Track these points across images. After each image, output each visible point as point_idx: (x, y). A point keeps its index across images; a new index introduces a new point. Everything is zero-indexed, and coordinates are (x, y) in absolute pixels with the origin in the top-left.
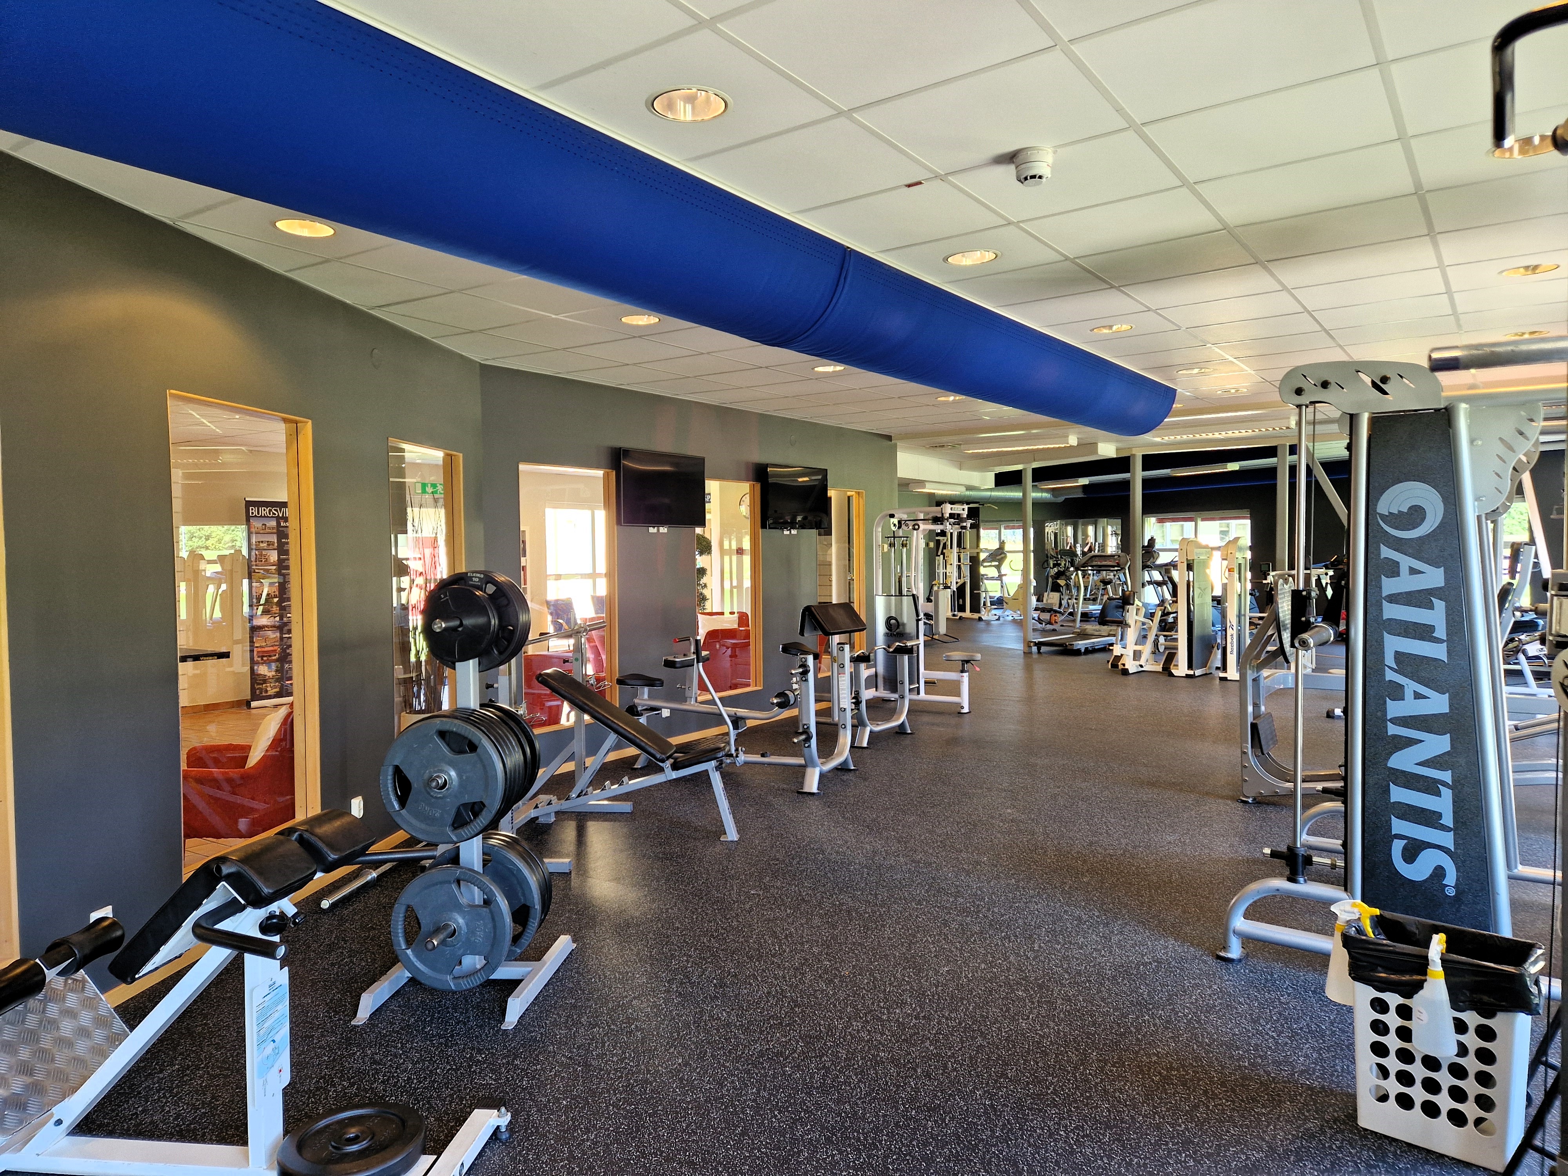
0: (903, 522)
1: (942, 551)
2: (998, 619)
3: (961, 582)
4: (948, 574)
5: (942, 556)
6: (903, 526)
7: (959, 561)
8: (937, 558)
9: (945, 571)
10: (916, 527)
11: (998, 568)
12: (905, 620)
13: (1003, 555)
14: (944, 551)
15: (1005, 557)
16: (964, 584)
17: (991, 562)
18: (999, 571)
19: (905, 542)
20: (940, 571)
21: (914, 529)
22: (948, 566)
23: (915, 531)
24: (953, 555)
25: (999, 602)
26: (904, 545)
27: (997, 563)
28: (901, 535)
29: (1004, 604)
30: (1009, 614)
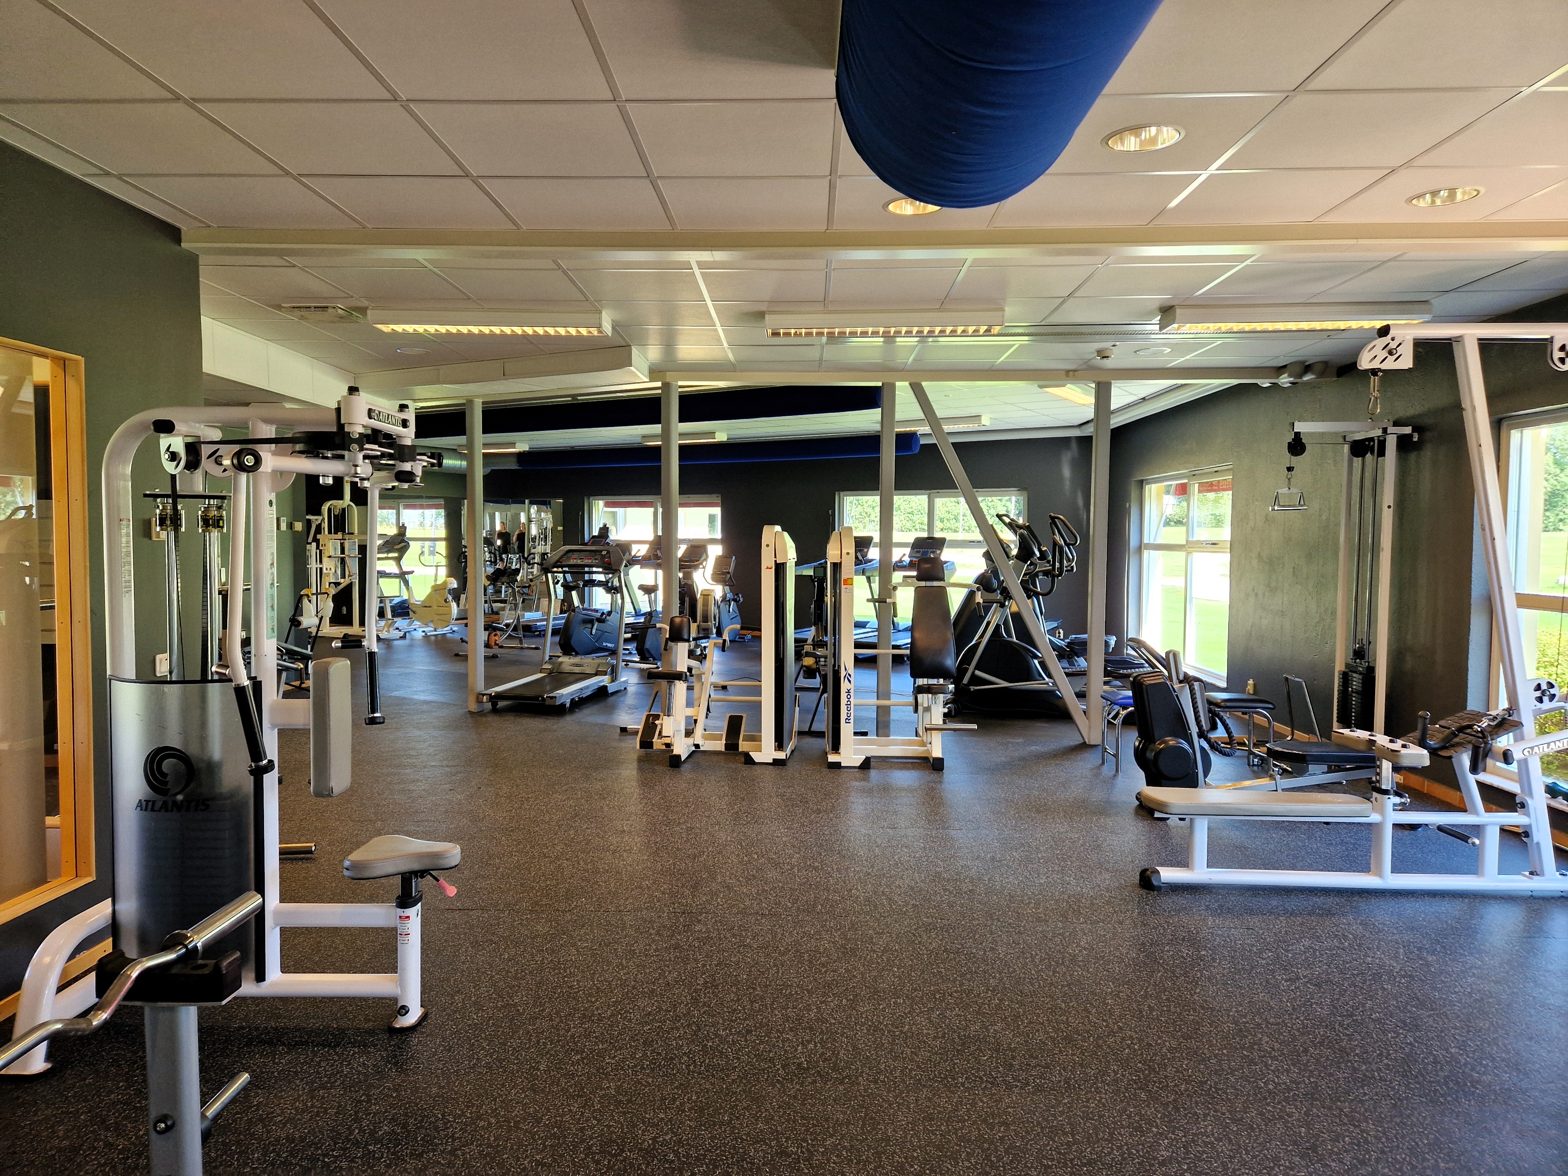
0: (205, 450)
1: (315, 536)
2: (404, 637)
3: (344, 582)
4: (324, 571)
5: (314, 544)
6: (206, 464)
7: (343, 552)
8: (308, 546)
9: (319, 566)
10: (249, 460)
11: (398, 560)
12: (216, 751)
13: (403, 544)
14: (318, 536)
15: (407, 547)
16: (350, 586)
17: (388, 552)
18: (400, 567)
19: (213, 513)
20: (313, 566)
21: (241, 467)
22: (325, 559)
23: (243, 477)
24: (331, 544)
25: (403, 610)
26: (210, 522)
27: (396, 555)
28: (199, 488)
29: (411, 613)
30: (419, 630)
